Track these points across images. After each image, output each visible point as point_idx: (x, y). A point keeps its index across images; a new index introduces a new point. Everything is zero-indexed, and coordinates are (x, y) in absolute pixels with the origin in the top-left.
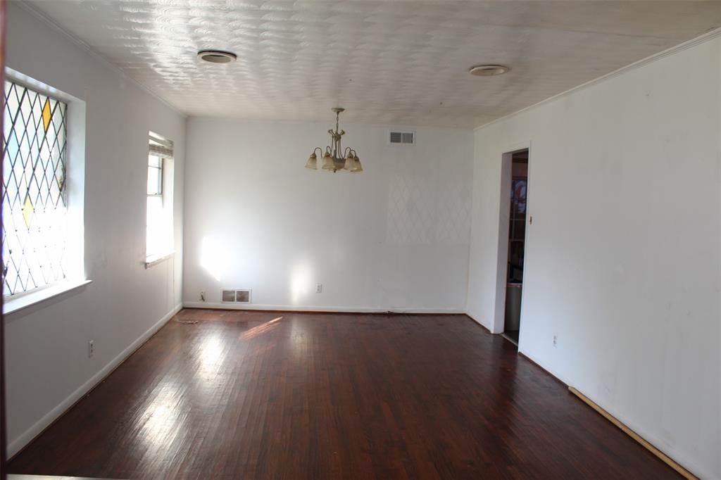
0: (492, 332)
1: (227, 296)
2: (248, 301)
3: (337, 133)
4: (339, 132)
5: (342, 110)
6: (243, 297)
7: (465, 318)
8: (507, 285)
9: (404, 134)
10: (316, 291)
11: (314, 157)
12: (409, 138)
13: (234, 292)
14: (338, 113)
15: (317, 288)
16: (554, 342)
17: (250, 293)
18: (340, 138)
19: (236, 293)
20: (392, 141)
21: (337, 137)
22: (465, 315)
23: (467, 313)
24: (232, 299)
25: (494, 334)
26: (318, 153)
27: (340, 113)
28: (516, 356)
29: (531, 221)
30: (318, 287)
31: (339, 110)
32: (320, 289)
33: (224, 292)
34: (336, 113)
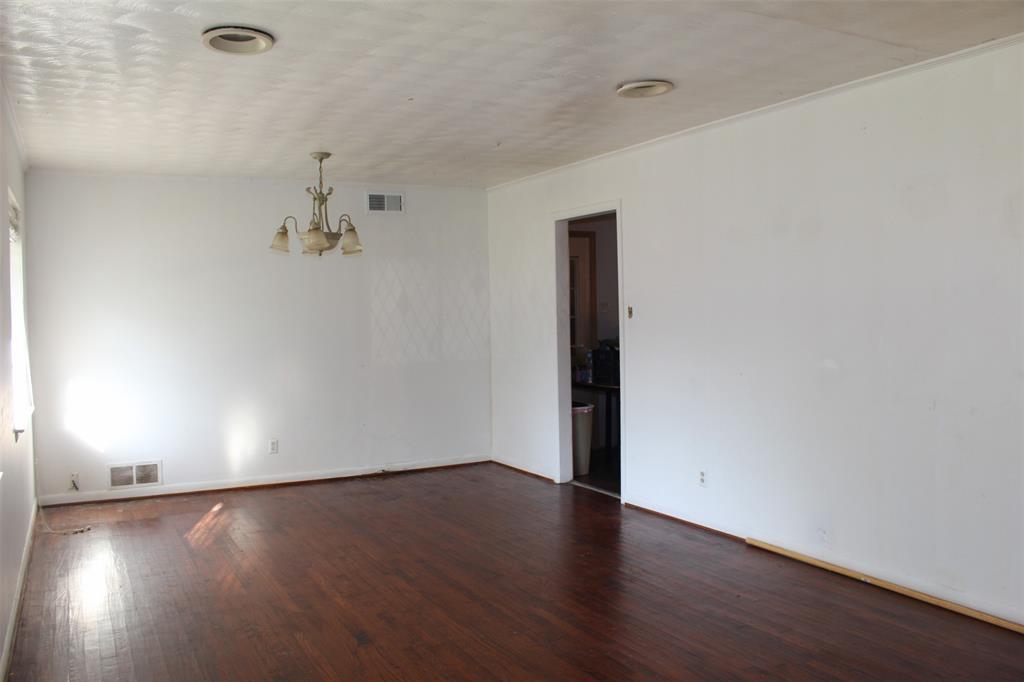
0: (558, 481)
1: (119, 477)
2: (156, 480)
3: (321, 192)
4: (325, 192)
5: (328, 155)
6: (147, 474)
7: (493, 467)
8: (573, 411)
9: (388, 197)
10: (270, 451)
11: (284, 232)
12: (398, 204)
13: (131, 468)
14: (321, 161)
15: (270, 445)
16: (702, 480)
17: (159, 466)
18: (326, 200)
19: (134, 471)
20: (372, 207)
21: (322, 199)
22: (491, 462)
23: (493, 459)
24: (129, 481)
25: (561, 484)
26: (290, 226)
27: (324, 161)
28: (620, 509)
29: (630, 312)
30: (273, 444)
31: (323, 156)
32: (275, 447)
33: (114, 471)
34: (317, 161)
